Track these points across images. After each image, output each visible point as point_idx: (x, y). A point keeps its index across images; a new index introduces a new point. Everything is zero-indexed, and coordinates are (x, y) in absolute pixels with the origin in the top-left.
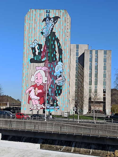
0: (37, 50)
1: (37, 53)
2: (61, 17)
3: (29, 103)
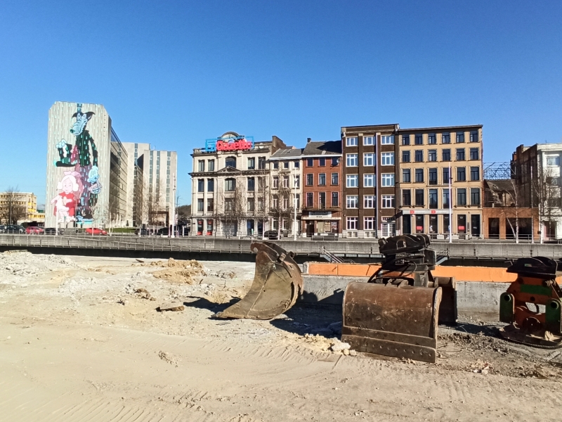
0: (64, 151)
1: (65, 155)
2: (97, 113)
3: (55, 214)
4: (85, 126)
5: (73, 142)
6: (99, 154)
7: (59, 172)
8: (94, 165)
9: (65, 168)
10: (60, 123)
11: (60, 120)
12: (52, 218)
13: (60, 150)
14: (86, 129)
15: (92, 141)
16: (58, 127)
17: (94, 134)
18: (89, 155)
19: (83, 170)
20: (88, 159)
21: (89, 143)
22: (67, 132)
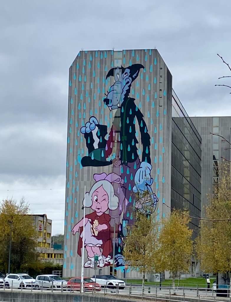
0: (95, 137)
1: (96, 146)
2: (147, 66)
3: (79, 253)
4: (128, 91)
5: (108, 121)
6: (152, 141)
7: (85, 176)
8: (143, 160)
9: (95, 169)
10: (88, 88)
11: (88, 84)
12: (74, 259)
13: (88, 136)
14: (131, 96)
15: (140, 117)
16: (85, 97)
17: (144, 105)
18: (136, 142)
19: (125, 170)
20: (134, 149)
21: (136, 122)
22: (99, 103)
